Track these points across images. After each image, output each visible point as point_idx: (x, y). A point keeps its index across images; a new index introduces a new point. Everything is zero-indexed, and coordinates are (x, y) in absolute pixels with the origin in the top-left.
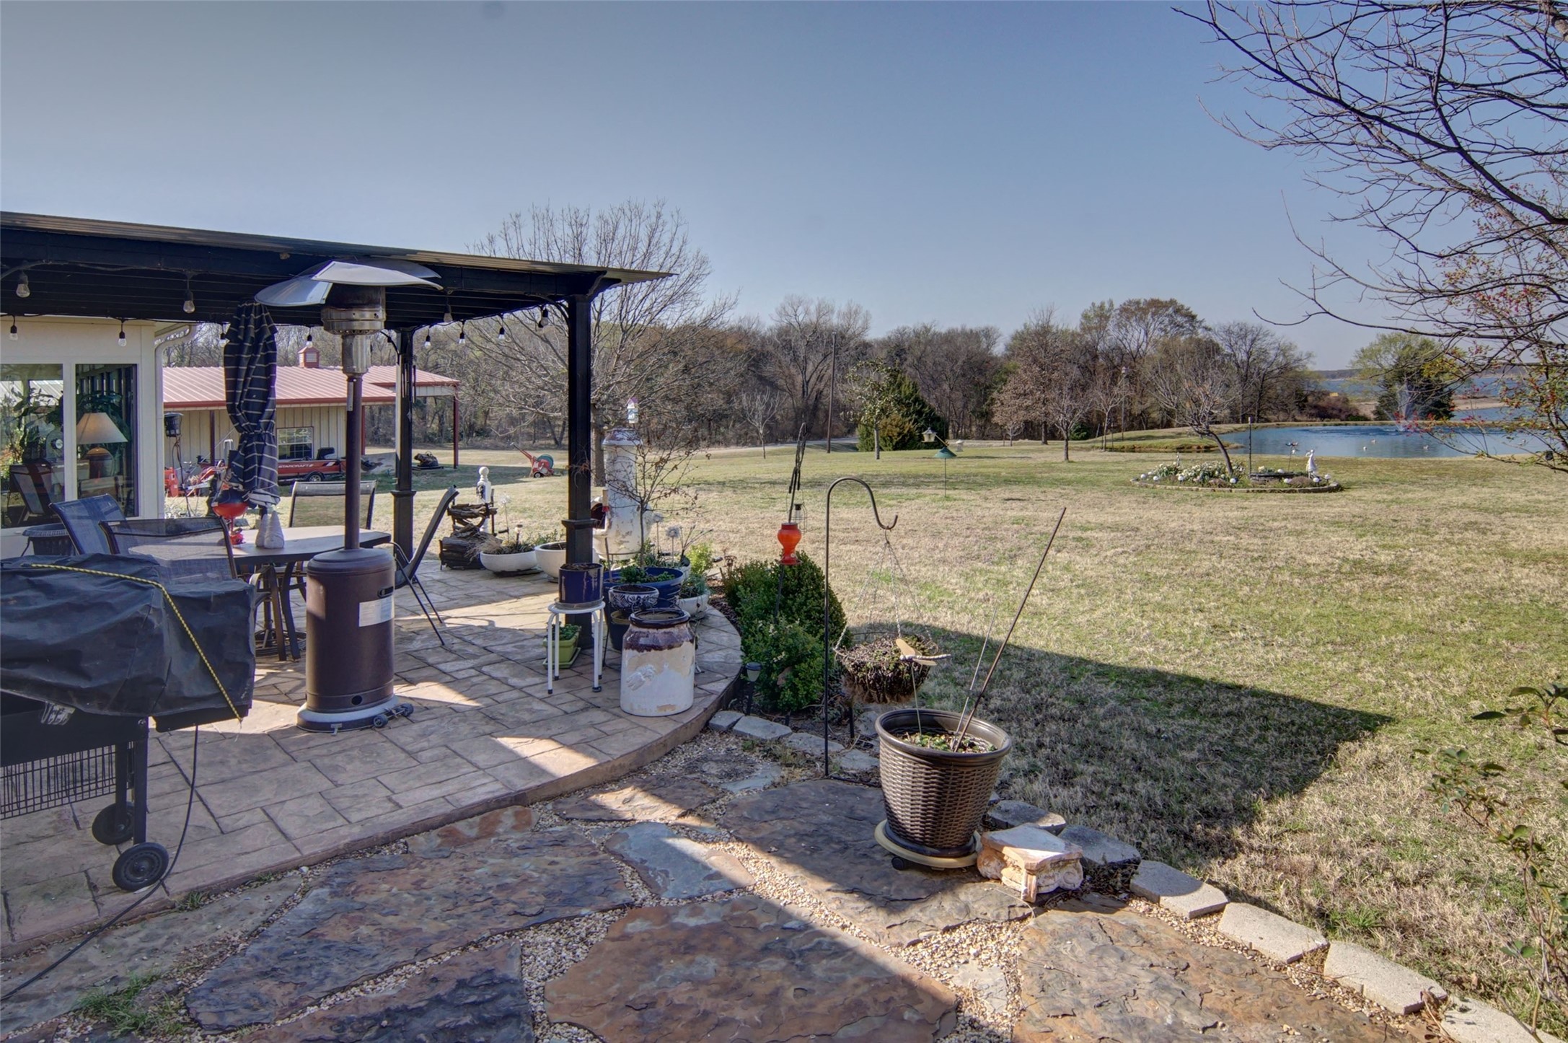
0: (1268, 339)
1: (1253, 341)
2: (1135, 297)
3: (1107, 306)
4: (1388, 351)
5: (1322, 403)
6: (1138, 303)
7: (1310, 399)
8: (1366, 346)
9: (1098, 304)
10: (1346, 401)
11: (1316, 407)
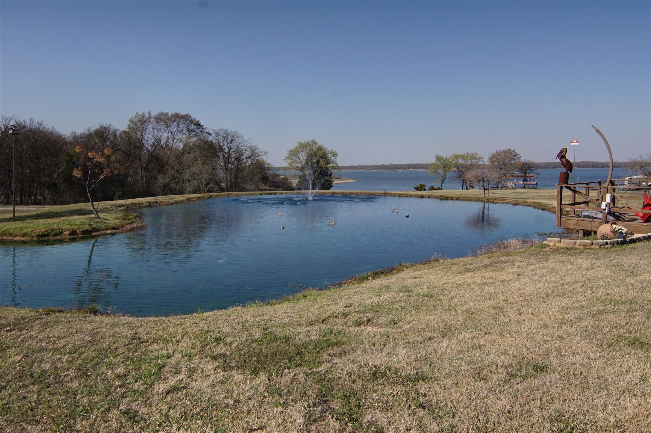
0: (240, 140)
1: (232, 141)
2: (164, 111)
3: (147, 115)
4: (302, 151)
5: (276, 180)
6: (166, 114)
7: (270, 178)
8: (292, 148)
9: (140, 113)
10: (286, 179)
11: (273, 182)
